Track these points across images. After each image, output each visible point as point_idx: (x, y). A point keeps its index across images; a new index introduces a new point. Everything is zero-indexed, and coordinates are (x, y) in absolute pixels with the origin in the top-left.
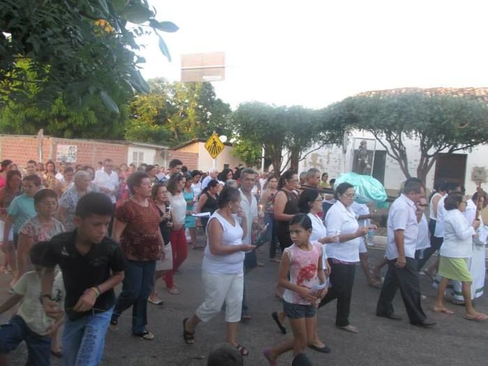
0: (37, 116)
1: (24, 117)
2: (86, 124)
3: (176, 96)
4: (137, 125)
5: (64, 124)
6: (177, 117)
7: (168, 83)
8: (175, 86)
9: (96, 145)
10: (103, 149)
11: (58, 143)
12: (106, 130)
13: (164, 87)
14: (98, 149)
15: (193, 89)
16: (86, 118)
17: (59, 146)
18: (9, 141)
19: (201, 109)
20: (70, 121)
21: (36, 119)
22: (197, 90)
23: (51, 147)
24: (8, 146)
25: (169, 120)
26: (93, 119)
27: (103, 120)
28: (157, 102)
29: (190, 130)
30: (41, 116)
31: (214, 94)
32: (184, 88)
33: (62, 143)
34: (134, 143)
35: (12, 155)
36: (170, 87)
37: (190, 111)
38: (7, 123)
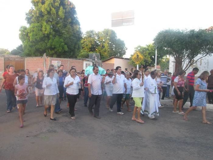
0: (41, 48)
1: (35, 49)
2: (63, 51)
3: (99, 38)
4: (83, 52)
5: (53, 52)
6: (100, 48)
7: (95, 32)
8: (99, 34)
9: (69, 61)
10: (73, 62)
11: (52, 60)
12: (72, 54)
13: (93, 34)
14: (70, 62)
15: (107, 34)
16: (63, 48)
17: (53, 61)
18: (29, 60)
19: (111, 44)
20: (56, 50)
21: (40, 50)
22: (109, 35)
23: (49, 62)
24: (29, 62)
25: (96, 49)
26: (66, 49)
27: (70, 49)
28: (91, 41)
29: (106, 54)
30: (43, 48)
31: (116, 37)
32: (103, 34)
33: (54, 60)
34: (86, 59)
35: (31, 66)
36: (96, 34)
37: (106, 45)
38: (27, 52)
